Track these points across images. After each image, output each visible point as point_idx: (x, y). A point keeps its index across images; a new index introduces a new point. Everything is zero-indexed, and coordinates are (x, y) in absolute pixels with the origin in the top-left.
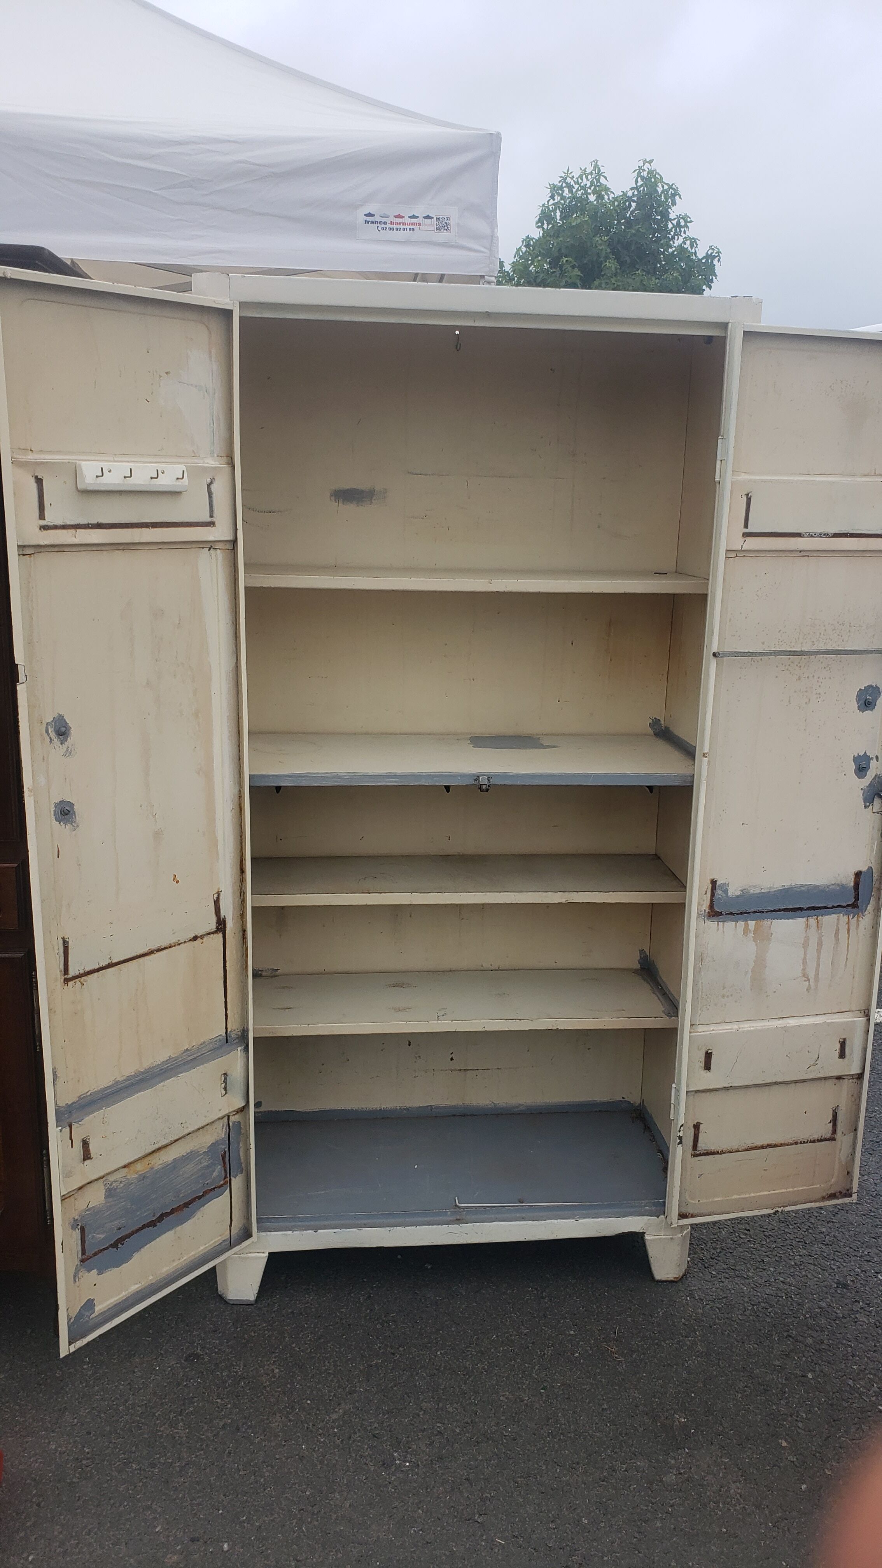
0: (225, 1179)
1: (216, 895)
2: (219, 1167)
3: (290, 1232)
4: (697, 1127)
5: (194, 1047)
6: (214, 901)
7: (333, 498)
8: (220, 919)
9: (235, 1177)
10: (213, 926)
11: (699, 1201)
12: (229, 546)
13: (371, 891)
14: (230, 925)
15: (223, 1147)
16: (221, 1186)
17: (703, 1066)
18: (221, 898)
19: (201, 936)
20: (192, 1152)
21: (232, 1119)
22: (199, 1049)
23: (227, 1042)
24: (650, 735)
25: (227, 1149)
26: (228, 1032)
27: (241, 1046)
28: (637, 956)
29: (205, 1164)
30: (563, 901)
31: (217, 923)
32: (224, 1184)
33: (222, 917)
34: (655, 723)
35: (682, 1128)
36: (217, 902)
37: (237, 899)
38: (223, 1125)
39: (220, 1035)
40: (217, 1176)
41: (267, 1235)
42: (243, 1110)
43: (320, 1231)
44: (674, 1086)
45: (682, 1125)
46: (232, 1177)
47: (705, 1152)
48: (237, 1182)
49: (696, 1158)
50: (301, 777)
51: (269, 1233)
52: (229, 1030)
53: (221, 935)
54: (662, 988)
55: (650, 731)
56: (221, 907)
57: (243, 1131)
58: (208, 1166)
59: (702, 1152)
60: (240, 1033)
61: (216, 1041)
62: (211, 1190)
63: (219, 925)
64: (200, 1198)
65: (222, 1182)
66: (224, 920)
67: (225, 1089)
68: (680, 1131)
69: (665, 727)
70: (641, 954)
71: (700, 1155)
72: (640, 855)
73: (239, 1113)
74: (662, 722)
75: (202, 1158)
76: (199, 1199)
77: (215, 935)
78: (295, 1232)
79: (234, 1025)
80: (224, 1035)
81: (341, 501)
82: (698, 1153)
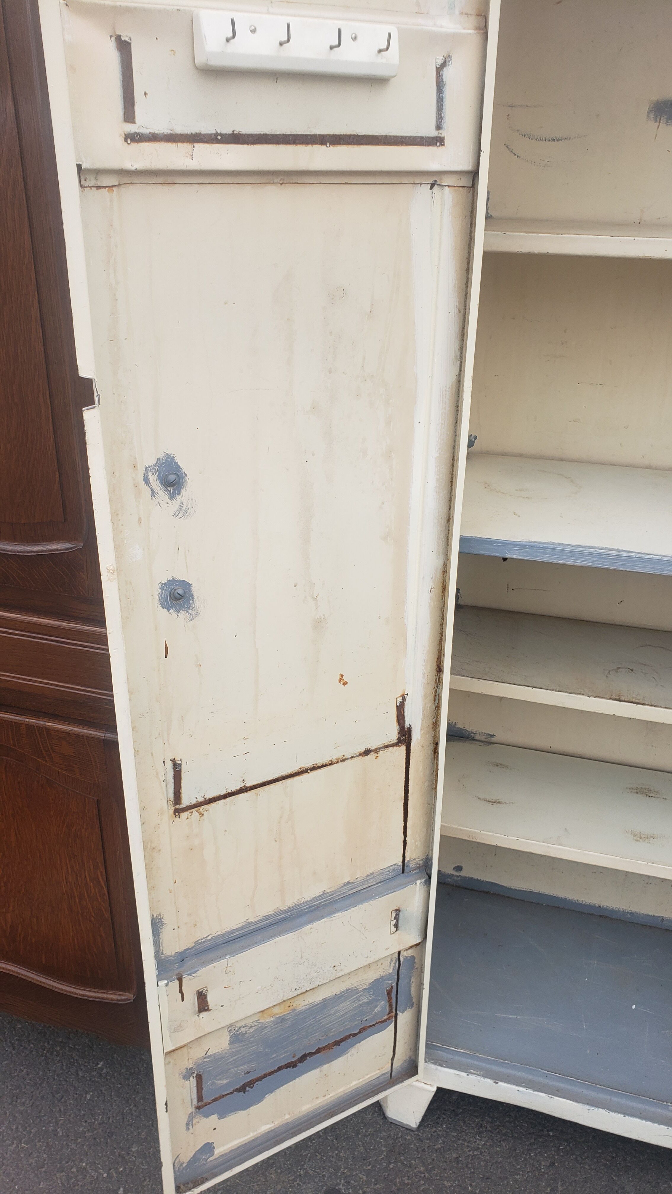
0: (389, 1014)
1: (400, 699)
2: (383, 1003)
3: (465, 1074)
5: (358, 879)
6: (397, 707)
7: (652, 116)
8: (404, 727)
9: (402, 1013)
10: (393, 735)
12: (465, 181)
13: (623, 698)
14: (417, 737)
15: (390, 982)
16: (385, 1021)
18: (406, 702)
19: (376, 749)
20: (348, 990)
21: (404, 954)
22: (364, 881)
23: (403, 872)
25: (394, 984)
26: (406, 861)
27: (420, 879)
29: (365, 1000)
31: (399, 733)
32: (388, 1019)
33: (407, 725)
36: (400, 709)
37: (429, 705)
38: (392, 960)
39: (395, 864)
40: (379, 1012)
41: (437, 1069)
42: (421, 945)
43: (501, 1084)
46: (398, 1012)
48: (404, 1018)
50: (539, 548)
51: (439, 1068)
52: (407, 859)
53: (403, 748)
56: (406, 714)
57: (416, 966)
58: (368, 1003)
60: (421, 862)
61: (389, 871)
62: (371, 1026)
63: (402, 736)
64: (355, 1035)
65: (386, 1017)
66: (409, 730)
67: (396, 926)
73: (414, 948)
75: (361, 996)
76: (353, 1037)
77: (395, 748)
78: (470, 1076)
79: (414, 854)
80: (401, 864)
81: (664, 120)
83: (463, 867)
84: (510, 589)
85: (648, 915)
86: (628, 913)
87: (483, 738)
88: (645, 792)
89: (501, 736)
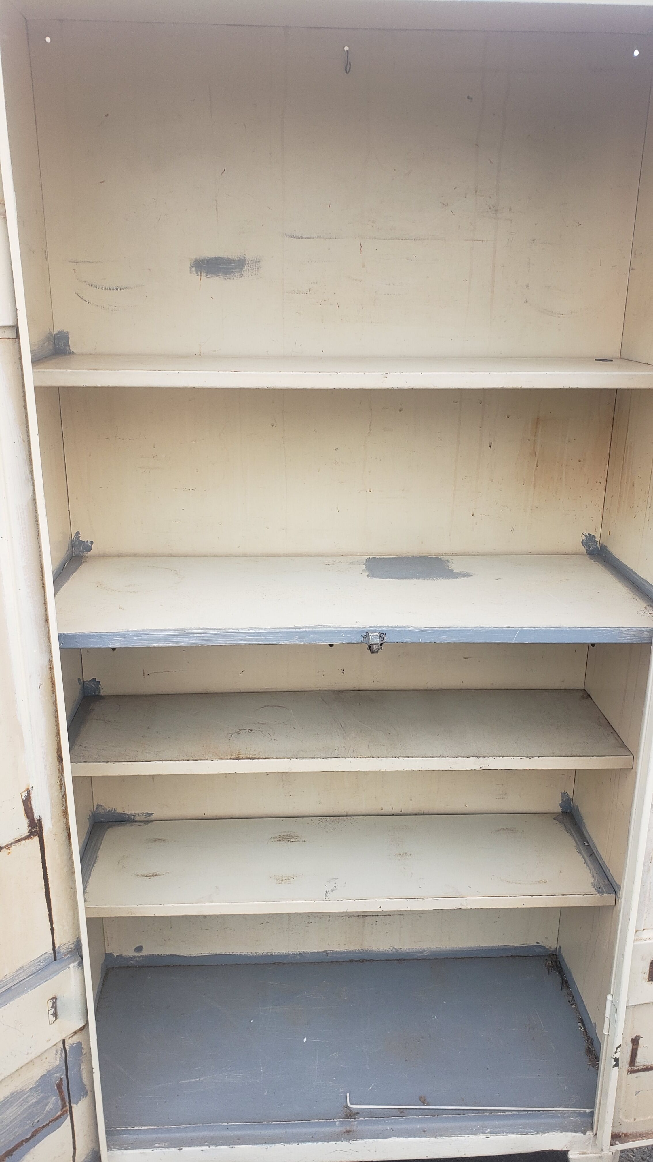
0: (62, 1108)
1: (26, 794)
2: (54, 1098)
3: (150, 1151)
4: (635, 1041)
5: (7, 976)
6: (23, 801)
7: (194, 270)
8: (33, 819)
9: (77, 1103)
10: (24, 828)
11: (635, 1120)
12: (11, 334)
13: (241, 756)
14: (48, 827)
15: (58, 1075)
16: (59, 1117)
17: (647, 977)
18: (32, 796)
19: (7, 845)
20: (12, 1094)
21: (69, 1042)
22: (13, 977)
23: (55, 959)
24: (583, 554)
25: (63, 1076)
26: (56, 948)
27: (74, 962)
28: (559, 799)
29: (34, 1101)
30: (477, 768)
31: (29, 826)
32: (62, 1114)
33: (36, 817)
34: (589, 540)
35: (619, 1049)
36: (27, 804)
37: (56, 794)
38: (57, 1051)
39: (46, 953)
40: (51, 1109)
41: (122, 1154)
42: (84, 1028)
43: (185, 1149)
44: (609, 997)
45: (620, 1046)
46: (72, 1105)
47: (645, 1067)
48: (79, 1109)
49: (633, 1074)
51: (125, 1152)
52: (57, 946)
53: (36, 839)
54: (589, 845)
55: (583, 550)
56: (34, 807)
57: (84, 1051)
58: (37, 1103)
59: (640, 1068)
60: (72, 946)
61: (40, 961)
62: (44, 1127)
63: (32, 829)
64: (27, 1140)
65: (59, 1113)
66: (40, 821)
67: (55, 1015)
68: (616, 1053)
69: (602, 545)
70: (563, 797)
71: (638, 1071)
72: (566, 690)
73: (79, 1033)
74: (598, 539)
75: (28, 1096)
76: (26, 1142)
77: (27, 841)
78: (156, 1151)
79: (63, 939)
80: (51, 952)
81: (203, 274)
82: (636, 1068)
83: (144, 947)
84: (146, 674)
85: (315, 952)
86: (297, 954)
87: (142, 818)
88: (287, 838)
89: (159, 813)
